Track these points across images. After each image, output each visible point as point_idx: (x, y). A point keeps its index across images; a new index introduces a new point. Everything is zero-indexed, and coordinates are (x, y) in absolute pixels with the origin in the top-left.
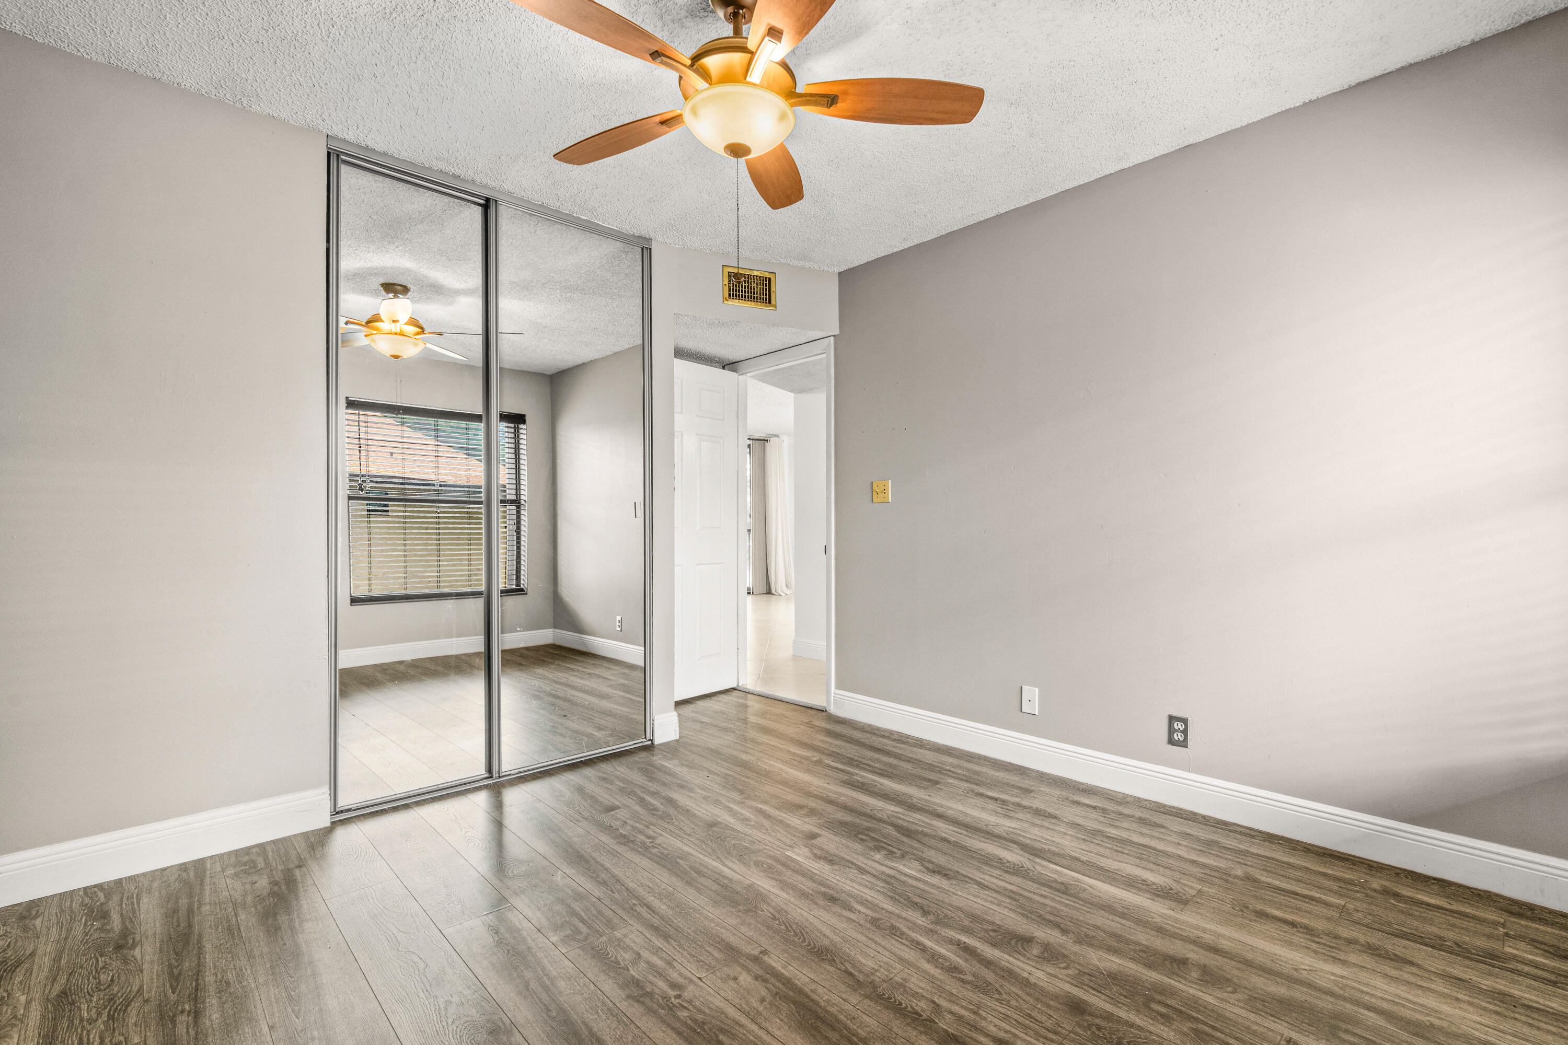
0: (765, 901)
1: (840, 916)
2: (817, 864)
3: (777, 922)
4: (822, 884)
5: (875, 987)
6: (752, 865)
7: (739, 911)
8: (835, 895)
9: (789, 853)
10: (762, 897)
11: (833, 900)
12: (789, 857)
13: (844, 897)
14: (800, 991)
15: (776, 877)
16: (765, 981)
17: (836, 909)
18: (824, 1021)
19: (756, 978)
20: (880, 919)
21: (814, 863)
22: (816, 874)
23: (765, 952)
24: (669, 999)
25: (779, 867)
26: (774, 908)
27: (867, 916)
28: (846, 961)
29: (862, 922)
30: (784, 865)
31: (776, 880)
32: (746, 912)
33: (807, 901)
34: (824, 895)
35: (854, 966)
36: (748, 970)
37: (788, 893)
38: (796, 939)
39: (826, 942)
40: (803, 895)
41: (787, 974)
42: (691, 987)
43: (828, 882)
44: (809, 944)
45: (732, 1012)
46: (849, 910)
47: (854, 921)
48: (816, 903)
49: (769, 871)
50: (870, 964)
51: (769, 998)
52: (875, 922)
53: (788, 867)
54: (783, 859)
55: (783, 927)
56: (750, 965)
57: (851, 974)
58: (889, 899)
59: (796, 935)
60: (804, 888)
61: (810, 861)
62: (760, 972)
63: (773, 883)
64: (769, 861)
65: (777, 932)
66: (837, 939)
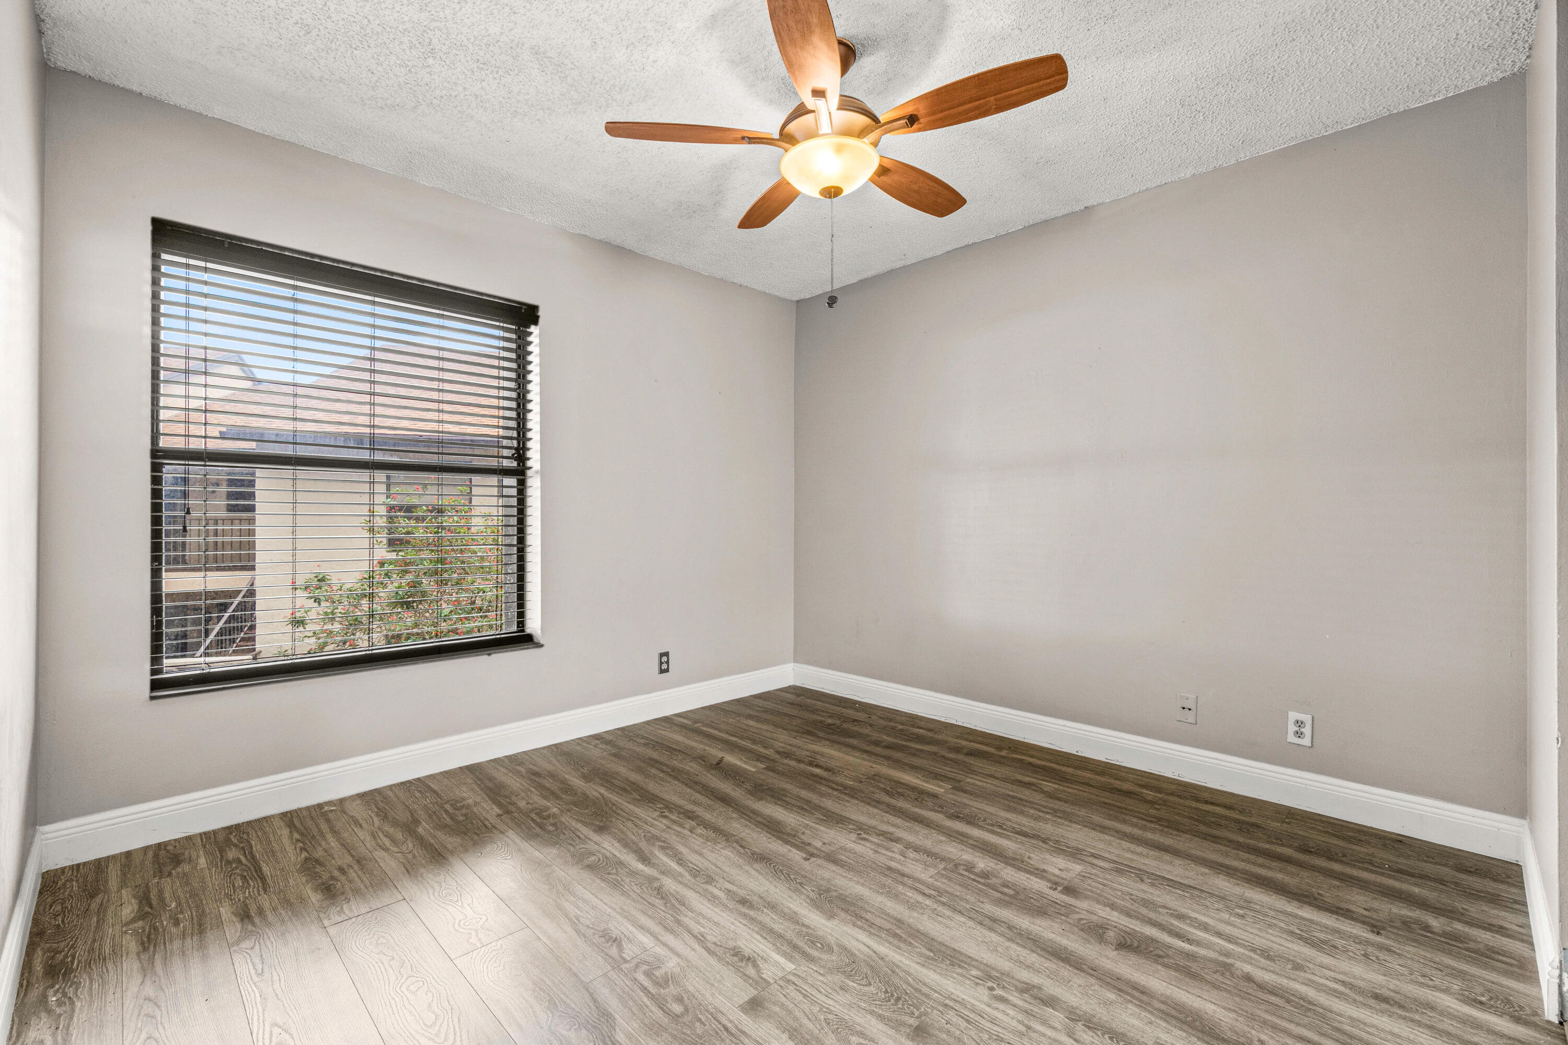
0: (812, 900)
1: (739, 887)
2: (755, 948)
3: (798, 881)
4: (752, 919)
5: (727, 840)
6: (835, 947)
7: (836, 891)
8: (740, 907)
9: (790, 966)
10: (815, 905)
11: (743, 902)
12: (790, 958)
13: (731, 904)
14: (779, 838)
15: (804, 929)
16: (803, 843)
17: (742, 893)
18: (765, 825)
19: (809, 844)
20: (703, 883)
21: (758, 951)
22: (757, 933)
23: (806, 859)
24: (865, 833)
25: (801, 944)
26: (803, 893)
27: (715, 886)
28: (743, 854)
29: (721, 880)
30: (795, 947)
31: (803, 925)
32: (828, 890)
33: (770, 900)
34: (751, 906)
35: (738, 851)
36: (816, 848)
37: (789, 908)
38: (781, 868)
39: (756, 866)
40: (772, 906)
41: (788, 847)
42: (853, 839)
43: (745, 922)
44: (770, 864)
45: (822, 828)
46: (730, 891)
47: (728, 882)
48: (761, 897)
49: (814, 939)
50: (727, 852)
51: (800, 835)
52: (710, 880)
53: (790, 943)
54: (797, 955)
55: (792, 877)
56: (815, 852)
57: (741, 846)
58: (686, 902)
59: (781, 871)
60: (772, 915)
61: (761, 953)
62: (807, 847)
63: (807, 922)
64: (815, 953)
65: (797, 873)
66: (747, 868)
